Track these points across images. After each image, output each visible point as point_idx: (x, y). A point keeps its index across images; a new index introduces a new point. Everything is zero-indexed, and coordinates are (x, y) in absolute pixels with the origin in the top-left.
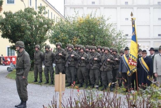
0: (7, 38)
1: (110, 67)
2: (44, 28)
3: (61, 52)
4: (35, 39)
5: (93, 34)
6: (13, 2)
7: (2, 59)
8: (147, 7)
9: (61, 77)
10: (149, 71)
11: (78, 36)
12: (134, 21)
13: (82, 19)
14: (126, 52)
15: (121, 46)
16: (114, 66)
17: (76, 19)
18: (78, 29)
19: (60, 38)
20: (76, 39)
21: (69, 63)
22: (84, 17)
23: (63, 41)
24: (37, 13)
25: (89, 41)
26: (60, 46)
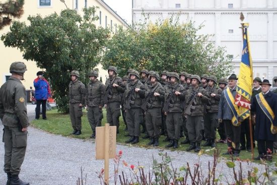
0: (32, 60)
1: (200, 110)
2: (93, 43)
4: (78, 61)
5: (174, 53)
6: (49, 4)
7: (31, 94)
8: (263, 12)
9: (107, 131)
10: (273, 117)
11: (149, 55)
12: (246, 29)
13: (156, 27)
14: (230, 82)
15: (222, 73)
16: (208, 107)
17: (146, 28)
18: (149, 46)
19: (117, 59)
20: (146, 61)
21: (133, 102)
22: (159, 24)
23: (123, 64)
24: (83, 19)
25: (167, 65)
26: (114, 71)
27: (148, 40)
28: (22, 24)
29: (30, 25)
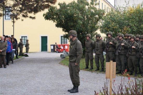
0: (60, 27)
2: (95, 18)
3: (112, 41)
4: (86, 28)
7: (56, 47)
9: (112, 65)
11: (128, 25)
13: (133, 9)
18: (128, 20)
19: (110, 27)
20: (127, 28)
21: (120, 51)
22: (135, 7)
23: (113, 30)
24: (90, 4)
25: (139, 30)
26: (111, 35)
27: (128, 16)
28: (55, 7)
29: (59, 8)
